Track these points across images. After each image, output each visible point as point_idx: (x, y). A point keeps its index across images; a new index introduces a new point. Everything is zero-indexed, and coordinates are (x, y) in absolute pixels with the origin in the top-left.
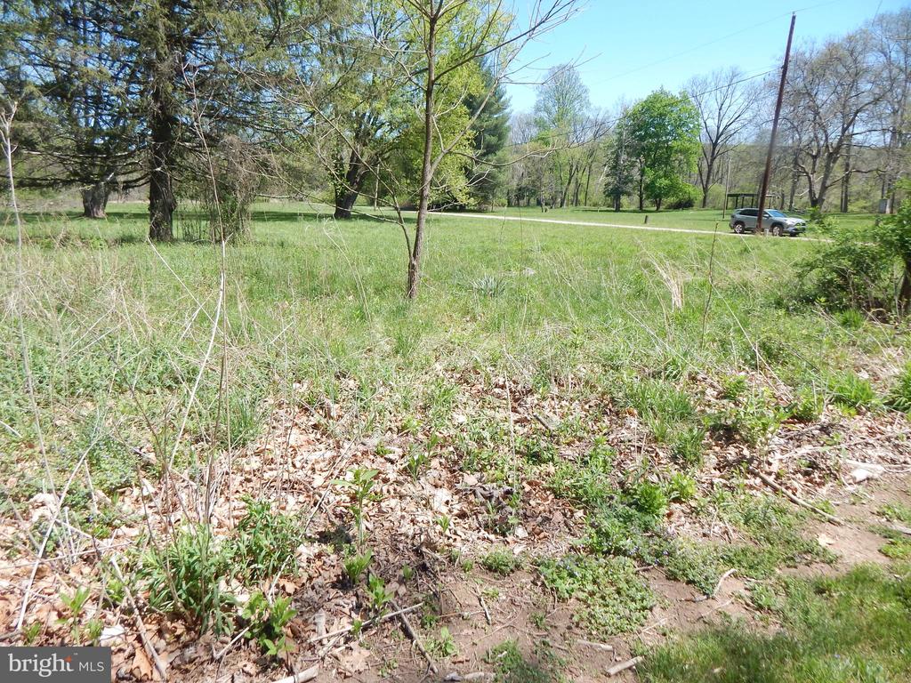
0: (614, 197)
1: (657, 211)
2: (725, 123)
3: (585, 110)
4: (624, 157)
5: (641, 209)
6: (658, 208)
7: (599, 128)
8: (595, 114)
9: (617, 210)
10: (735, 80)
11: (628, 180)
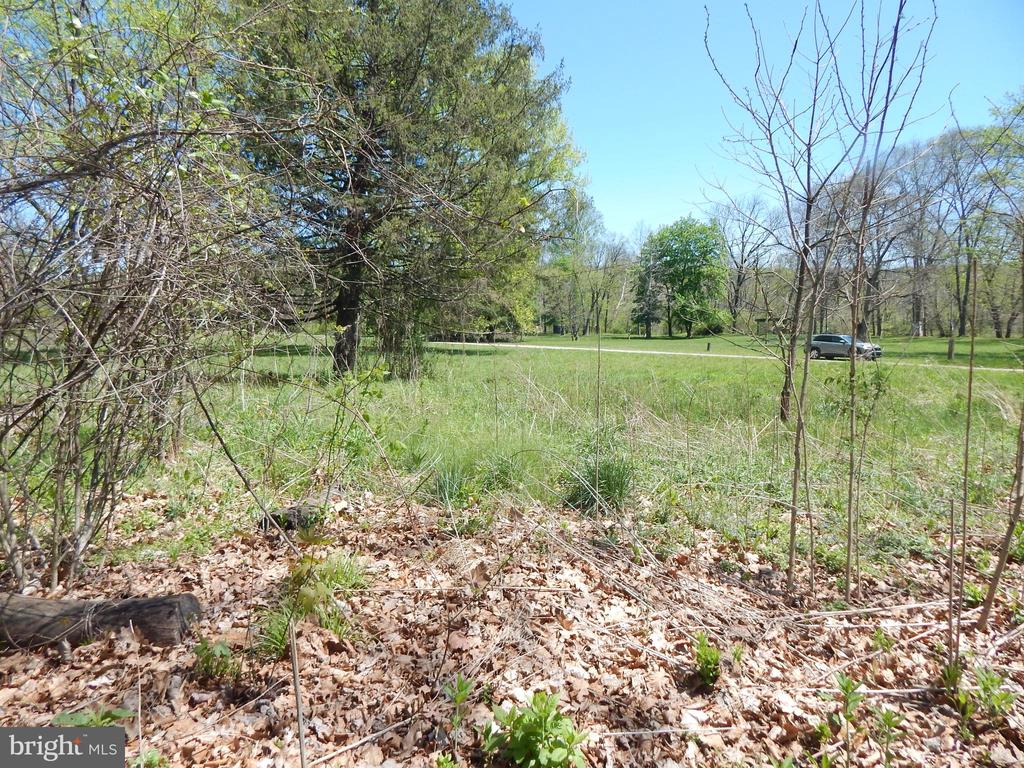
0: (642, 323)
1: (688, 337)
2: (748, 248)
3: (599, 235)
4: (652, 282)
5: (671, 336)
6: (689, 334)
7: (616, 254)
8: (611, 239)
9: (649, 337)
10: (757, 207)
11: (655, 307)
